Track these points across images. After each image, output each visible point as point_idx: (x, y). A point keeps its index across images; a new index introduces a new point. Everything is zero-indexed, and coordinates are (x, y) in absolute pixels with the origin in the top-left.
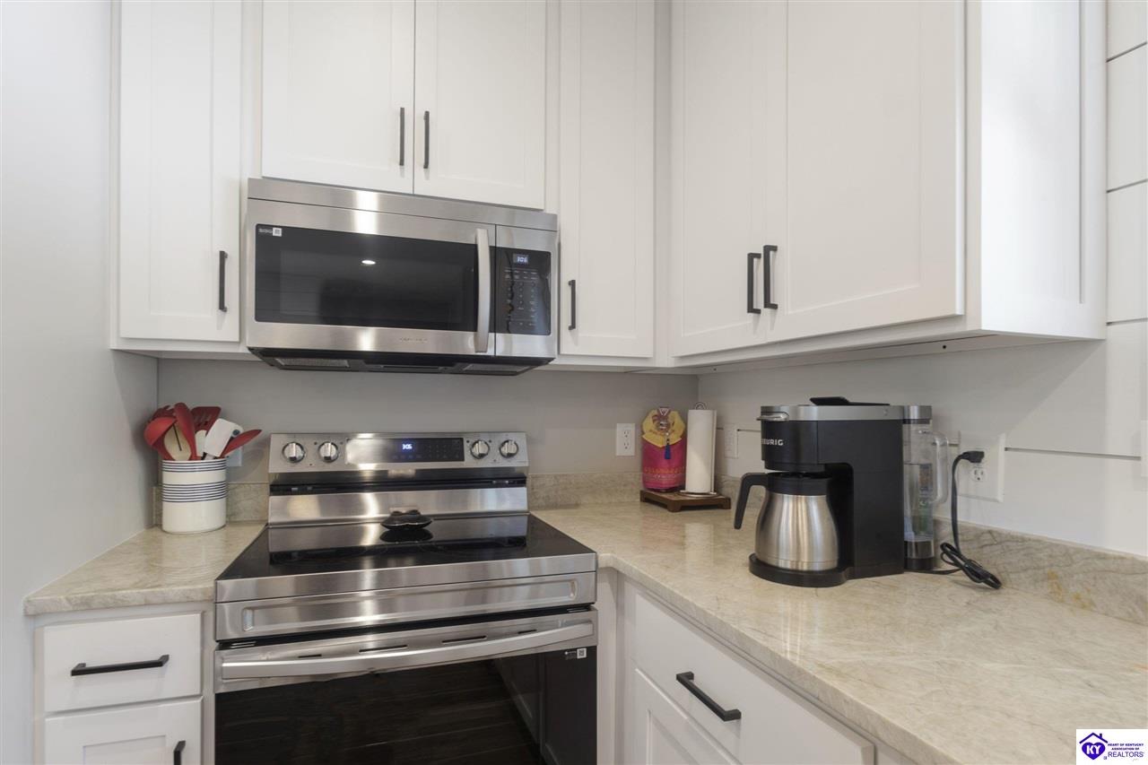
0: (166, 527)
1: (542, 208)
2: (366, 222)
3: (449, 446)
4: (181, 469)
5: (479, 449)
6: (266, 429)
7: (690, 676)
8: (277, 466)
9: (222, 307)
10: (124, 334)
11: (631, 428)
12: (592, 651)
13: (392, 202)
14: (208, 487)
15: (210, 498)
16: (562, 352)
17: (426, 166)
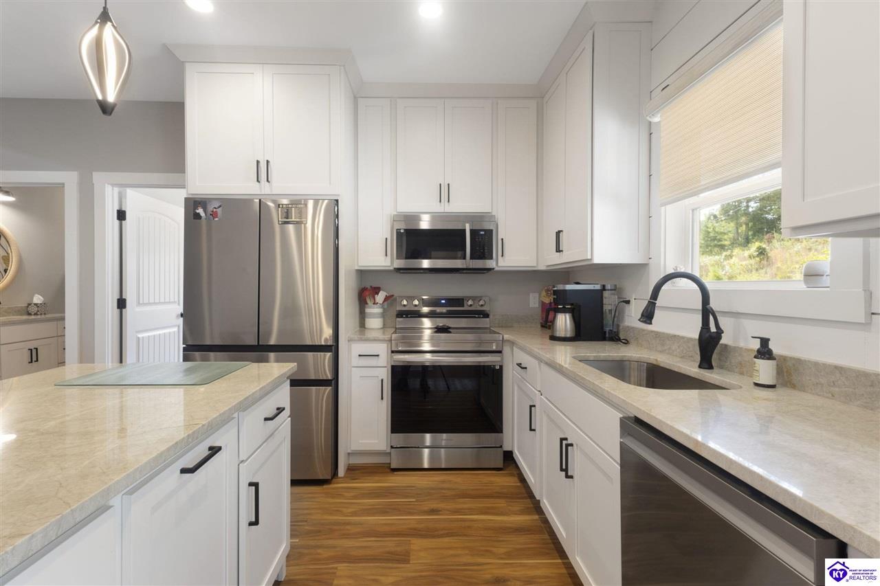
0: (366, 326)
1: (490, 211)
2: (425, 224)
3: (458, 301)
4: (370, 307)
5: (470, 302)
6: (396, 295)
7: (521, 364)
8: (399, 307)
9: (386, 255)
10: (360, 265)
11: (537, 295)
12: (501, 367)
13: (435, 217)
14: (378, 314)
15: (378, 317)
16: (499, 265)
17: (449, 201)
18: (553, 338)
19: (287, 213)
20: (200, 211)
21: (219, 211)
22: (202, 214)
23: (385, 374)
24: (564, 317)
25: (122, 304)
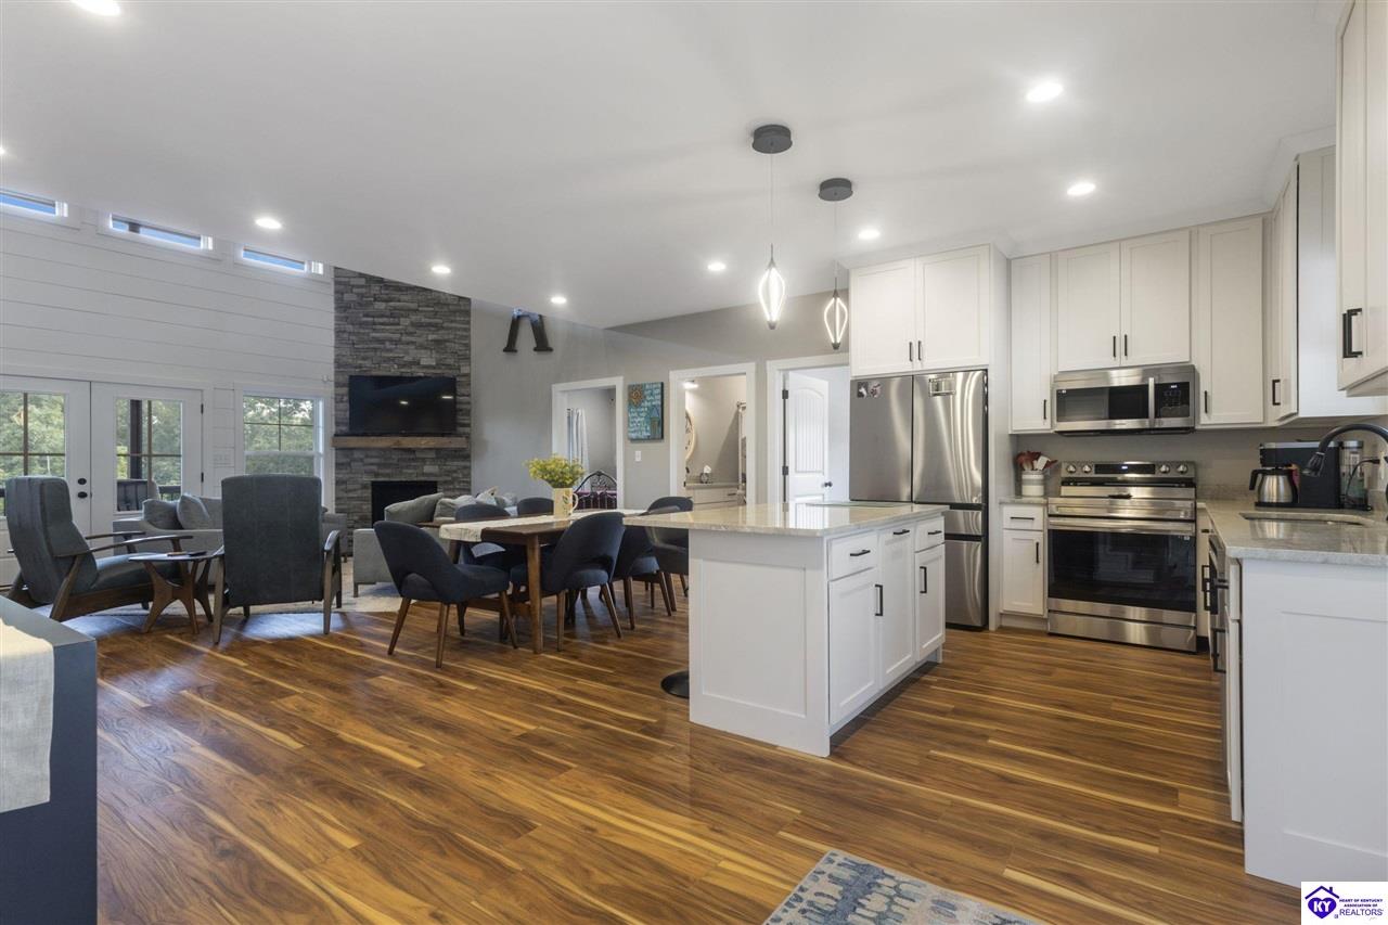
0: (1023, 493)
1: (1187, 360)
4: (1028, 473)
5: (1163, 469)
6: (1060, 460)
8: (1064, 474)
9: (1044, 417)
10: (1014, 429)
12: (1193, 538)
14: (1038, 480)
15: (1037, 484)
16: (1202, 422)
17: (1126, 354)
18: (1260, 504)
19: (938, 386)
20: (863, 390)
21: (878, 388)
22: (865, 393)
23: (1041, 538)
24: (1275, 480)
25: (785, 471)
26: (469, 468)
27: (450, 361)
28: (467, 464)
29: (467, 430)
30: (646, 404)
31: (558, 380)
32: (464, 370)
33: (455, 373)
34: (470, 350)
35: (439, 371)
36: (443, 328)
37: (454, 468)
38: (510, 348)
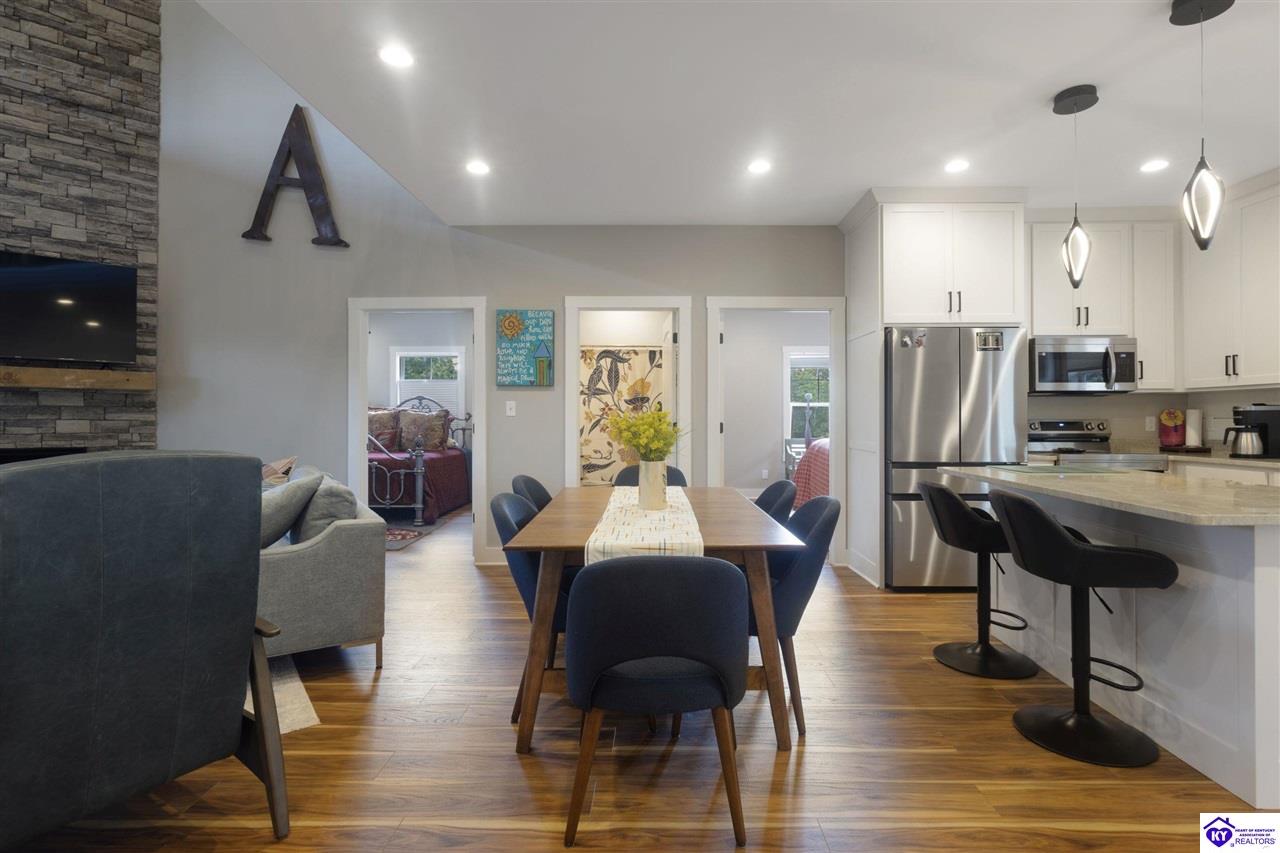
1: (1131, 335)
11: (1154, 418)
16: (1138, 387)
17: (1087, 325)
19: (985, 340)
20: (907, 339)
21: (924, 339)
22: (909, 342)
26: (153, 424)
27: (119, 239)
28: (150, 417)
29: (151, 360)
30: (528, 337)
31: (359, 292)
32: (145, 258)
33: (128, 261)
34: (157, 226)
35: (93, 254)
36: (102, 179)
37: (124, 425)
38: (258, 231)
